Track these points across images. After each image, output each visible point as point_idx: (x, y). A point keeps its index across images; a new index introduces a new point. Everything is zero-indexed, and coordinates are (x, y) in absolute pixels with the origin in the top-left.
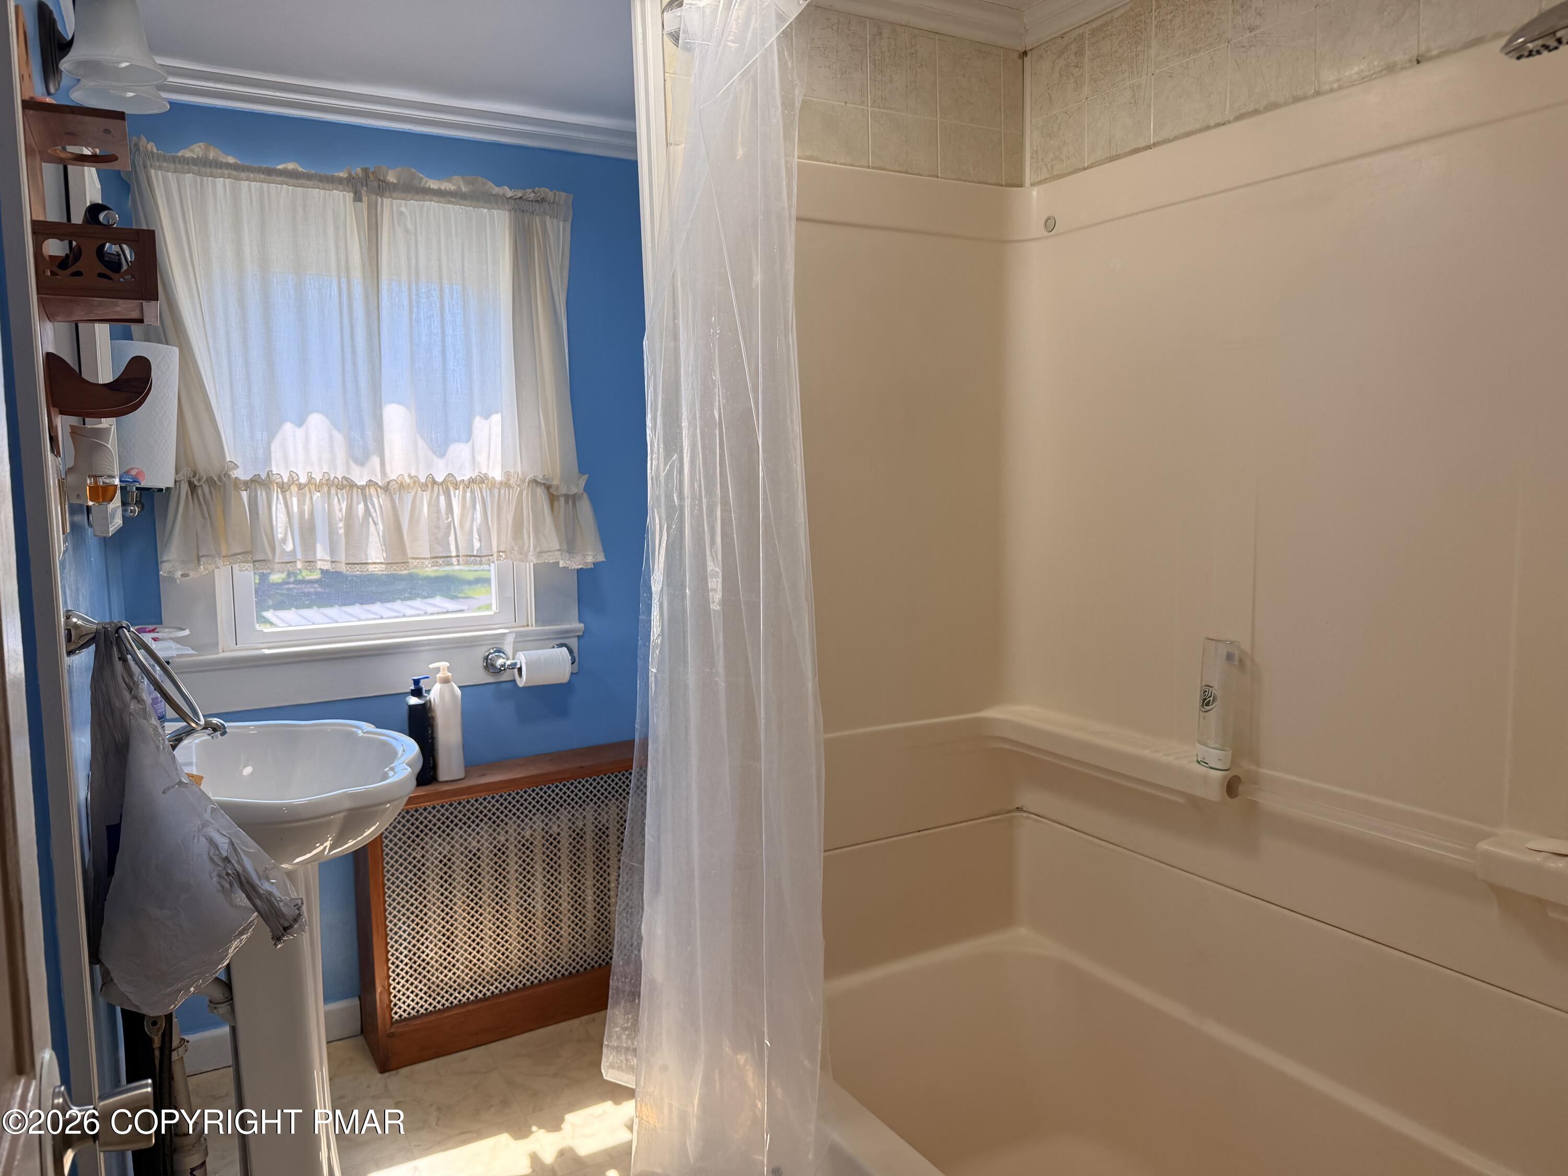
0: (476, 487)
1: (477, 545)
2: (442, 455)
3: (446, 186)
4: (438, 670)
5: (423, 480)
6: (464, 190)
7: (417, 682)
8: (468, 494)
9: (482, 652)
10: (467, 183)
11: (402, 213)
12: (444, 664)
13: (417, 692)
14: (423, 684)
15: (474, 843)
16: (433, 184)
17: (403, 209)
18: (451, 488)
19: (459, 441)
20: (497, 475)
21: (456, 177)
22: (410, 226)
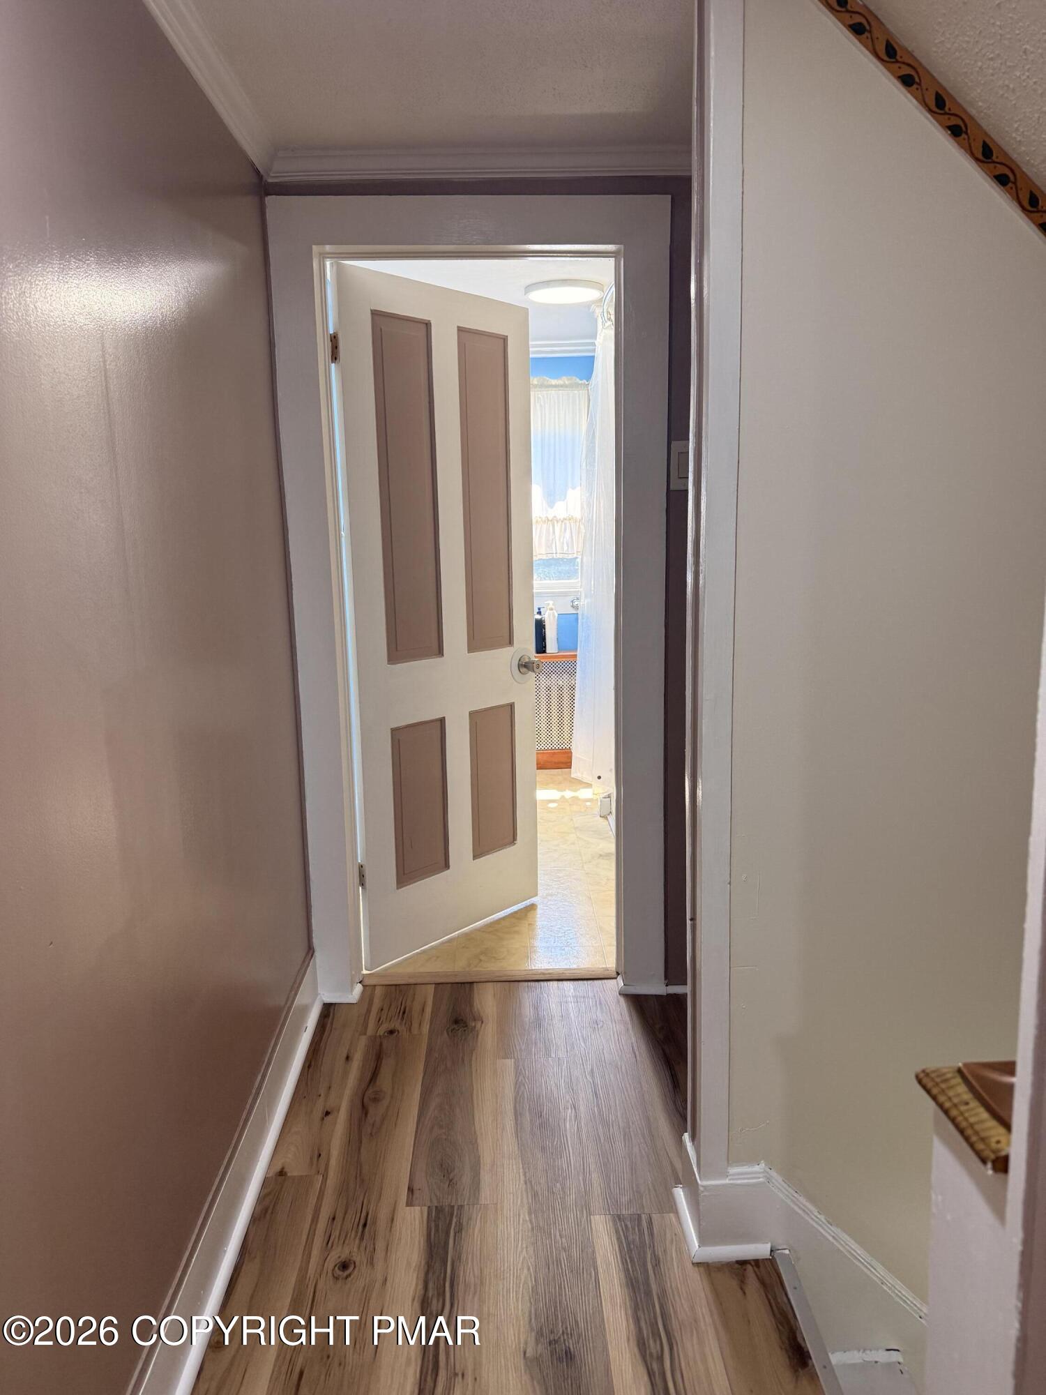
0: (567, 522)
1: (565, 548)
2: (552, 507)
3: (560, 382)
4: (549, 604)
5: (544, 519)
6: (567, 383)
7: (539, 609)
8: (563, 525)
9: (571, 598)
10: (568, 380)
11: (539, 398)
12: (551, 602)
13: (539, 613)
14: (542, 610)
15: (561, 682)
16: (554, 382)
17: (540, 396)
18: (556, 522)
19: (560, 500)
20: (577, 515)
21: (564, 377)
22: (542, 404)
